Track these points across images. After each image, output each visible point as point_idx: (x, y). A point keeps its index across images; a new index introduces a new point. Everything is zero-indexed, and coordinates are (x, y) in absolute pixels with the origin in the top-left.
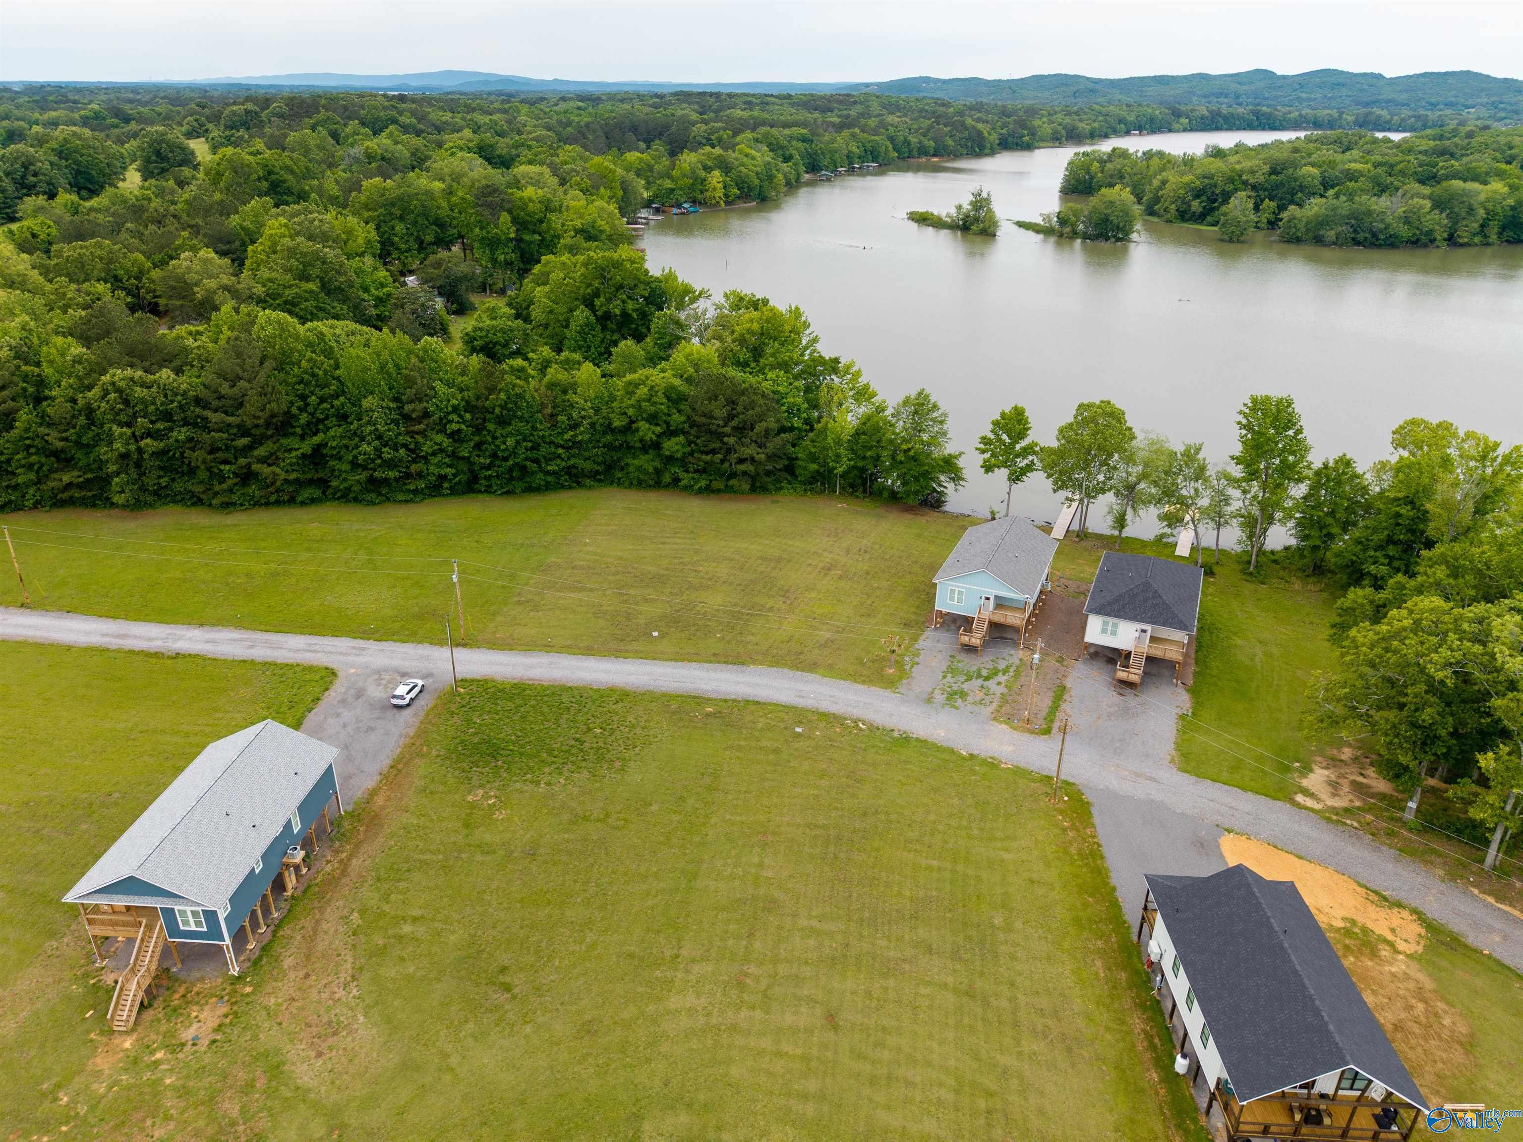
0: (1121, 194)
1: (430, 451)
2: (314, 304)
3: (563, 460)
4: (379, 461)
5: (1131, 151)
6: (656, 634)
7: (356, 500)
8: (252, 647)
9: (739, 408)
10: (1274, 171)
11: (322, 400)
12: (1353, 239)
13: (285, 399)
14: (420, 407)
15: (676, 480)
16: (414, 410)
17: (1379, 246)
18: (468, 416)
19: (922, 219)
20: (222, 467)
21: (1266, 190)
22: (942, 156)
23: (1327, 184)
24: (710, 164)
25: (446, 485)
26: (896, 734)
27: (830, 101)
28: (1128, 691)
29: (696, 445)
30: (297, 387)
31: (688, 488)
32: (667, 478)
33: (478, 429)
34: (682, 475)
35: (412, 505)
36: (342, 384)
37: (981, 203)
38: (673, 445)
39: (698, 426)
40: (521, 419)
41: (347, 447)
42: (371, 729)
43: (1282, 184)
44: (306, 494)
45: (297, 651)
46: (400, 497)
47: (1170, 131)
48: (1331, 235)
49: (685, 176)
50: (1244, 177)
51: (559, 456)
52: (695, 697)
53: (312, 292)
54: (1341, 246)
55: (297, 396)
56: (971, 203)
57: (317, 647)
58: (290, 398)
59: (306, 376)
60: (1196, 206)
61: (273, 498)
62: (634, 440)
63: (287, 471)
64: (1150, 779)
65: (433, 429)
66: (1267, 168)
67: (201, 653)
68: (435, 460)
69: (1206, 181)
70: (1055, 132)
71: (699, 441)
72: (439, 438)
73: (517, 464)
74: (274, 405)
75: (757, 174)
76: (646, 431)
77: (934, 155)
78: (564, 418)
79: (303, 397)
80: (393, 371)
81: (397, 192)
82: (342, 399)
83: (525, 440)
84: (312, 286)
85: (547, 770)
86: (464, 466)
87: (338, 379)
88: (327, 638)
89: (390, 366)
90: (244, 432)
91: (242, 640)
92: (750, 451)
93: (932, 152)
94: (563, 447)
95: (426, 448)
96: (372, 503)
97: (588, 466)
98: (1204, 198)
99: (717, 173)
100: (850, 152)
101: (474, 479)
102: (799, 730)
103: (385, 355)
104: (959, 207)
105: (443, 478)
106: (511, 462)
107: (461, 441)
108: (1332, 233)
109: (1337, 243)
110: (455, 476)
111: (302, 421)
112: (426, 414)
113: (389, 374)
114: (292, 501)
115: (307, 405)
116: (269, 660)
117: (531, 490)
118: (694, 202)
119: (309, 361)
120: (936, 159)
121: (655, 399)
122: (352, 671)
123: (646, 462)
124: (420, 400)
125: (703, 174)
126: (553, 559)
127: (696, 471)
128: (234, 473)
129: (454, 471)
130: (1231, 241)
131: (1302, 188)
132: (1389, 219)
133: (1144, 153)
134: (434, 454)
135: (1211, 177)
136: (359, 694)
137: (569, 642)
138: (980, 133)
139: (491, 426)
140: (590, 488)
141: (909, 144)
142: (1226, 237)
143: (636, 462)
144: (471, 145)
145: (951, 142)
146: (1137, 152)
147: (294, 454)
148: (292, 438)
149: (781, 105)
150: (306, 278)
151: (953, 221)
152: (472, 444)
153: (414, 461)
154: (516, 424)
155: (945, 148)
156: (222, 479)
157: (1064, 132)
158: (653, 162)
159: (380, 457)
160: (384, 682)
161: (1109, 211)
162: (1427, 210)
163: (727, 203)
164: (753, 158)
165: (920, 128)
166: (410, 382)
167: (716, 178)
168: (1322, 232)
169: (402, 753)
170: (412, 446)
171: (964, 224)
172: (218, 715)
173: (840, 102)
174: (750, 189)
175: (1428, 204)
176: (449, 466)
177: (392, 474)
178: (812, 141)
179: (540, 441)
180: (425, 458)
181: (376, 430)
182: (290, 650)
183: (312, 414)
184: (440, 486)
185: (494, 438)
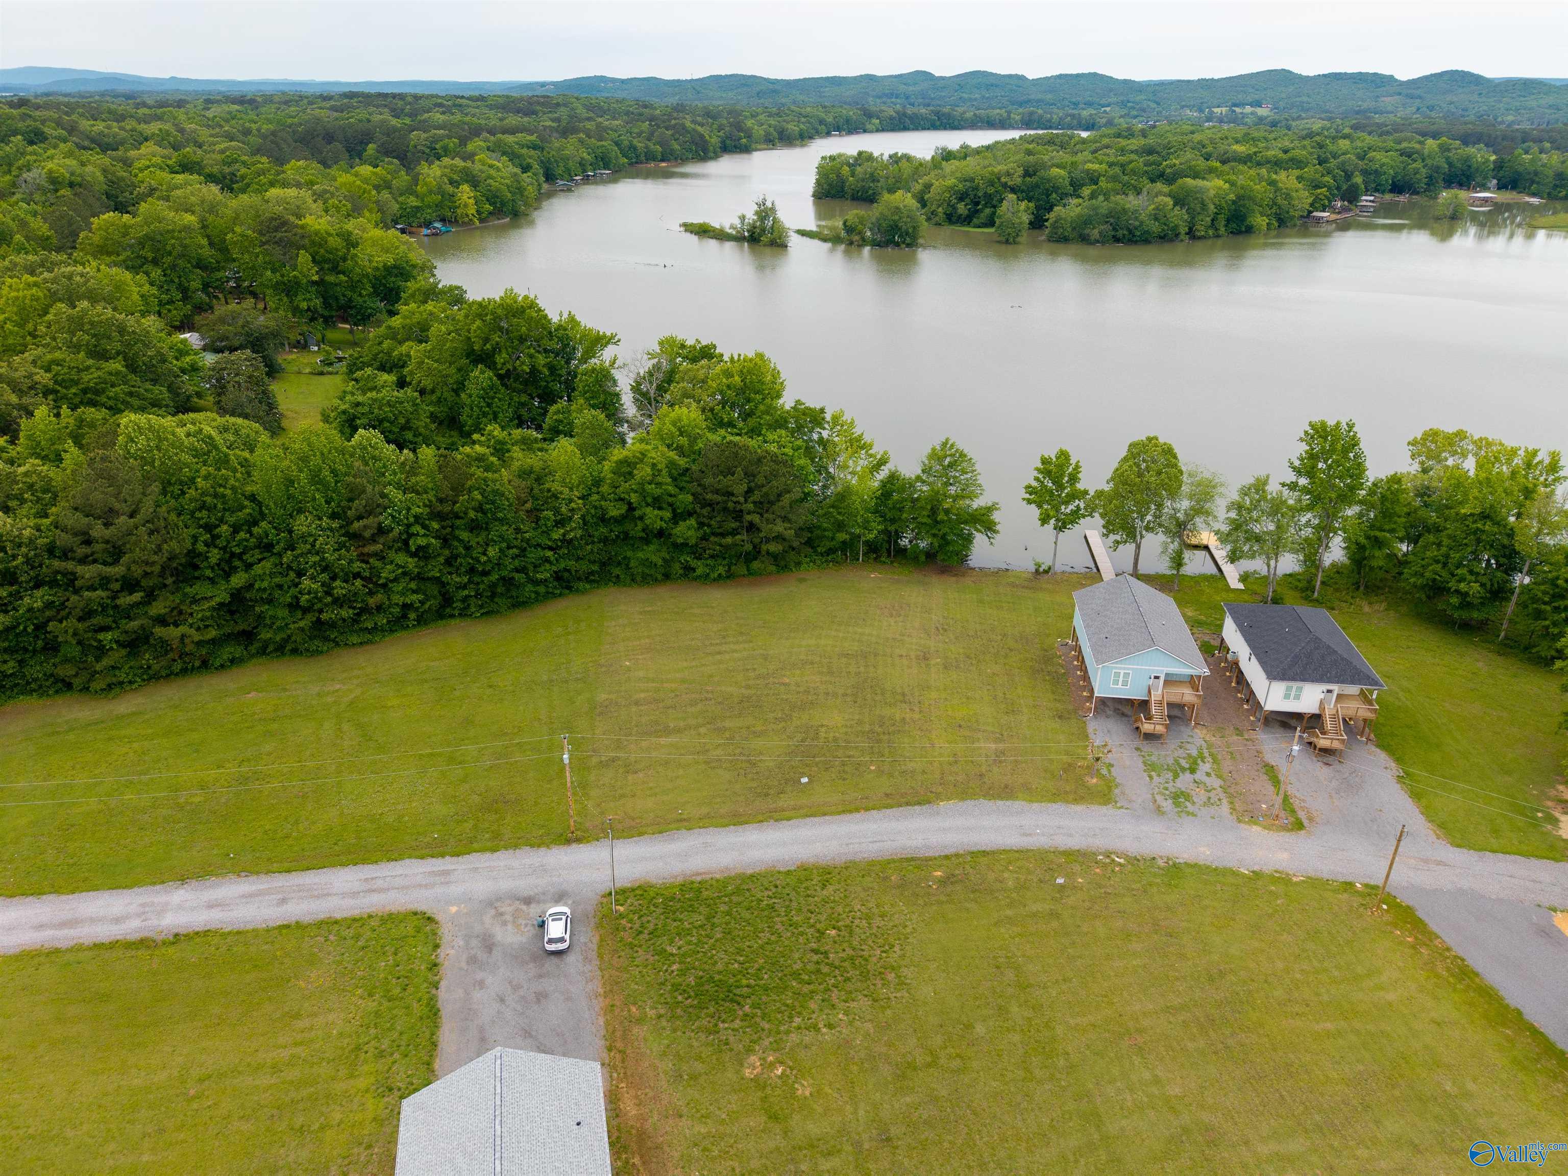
0: (904, 199)
1: (392, 576)
2: (126, 388)
3: (550, 563)
4: (329, 599)
5: (876, 154)
6: (805, 780)
7: (295, 651)
8: (284, 901)
9: (760, 480)
10: (1027, 174)
11: (236, 529)
12: (1114, 237)
13: (187, 533)
14: (371, 521)
15: (688, 569)
16: (365, 527)
17: (1136, 242)
18: (435, 525)
19: (703, 231)
20: (101, 636)
21: (1023, 191)
22: (669, 161)
23: (1076, 186)
24: (455, 177)
25: (412, 616)
26: (1161, 863)
27: (530, 104)
28: (1330, 759)
29: (709, 526)
30: (198, 514)
31: (705, 579)
32: (677, 568)
33: (445, 542)
34: (693, 563)
35: (368, 647)
36: (260, 504)
37: (765, 212)
38: (686, 530)
39: (710, 505)
40: (502, 521)
41: (280, 587)
42: (540, 997)
43: (1037, 186)
44: (228, 651)
45: (355, 894)
46: (355, 639)
47: (865, 131)
48: (1095, 234)
49: (431, 192)
50: (1003, 180)
51: (547, 560)
52: (912, 859)
53: (118, 373)
54: (1103, 243)
55: (201, 527)
56: (757, 213)
57: (380, 883)
58: (193, 531)
59: (208, 499)
60: (962, 208)
61: (177, 667)
62: (637, 530)
63: (198, 629)
64: (1439, 863)
65: (390, 548)
66: (1020, 171)
67: (212, 927)
68: (399, 587)
69: (968, 184)
70: (768, 134)
71: (713, 522)
72: (401, 558)
73: (503, 578)
74: (174, 544)
75: (508, 187)
76: (654, 517)
77: (662, 160)
78: (549, 514)
79: (208, 528)
80: (330, 479)
81: (146, 229)
82: (263, 524)
83: (509, 547)
84: (117, 365)
85: (813, 1005)
86: (434, 590)
87: (253, 498)
88: (383, 865)
89: (326, 473)
90: (130, 585)
91: (260, 893)
92: (779, 527)
93: (659, 157)
94: (551, 548)
95: (386, 573)
96: (318, 652)
97: (584, 567)
98: (968, 201)
99: (465, 187)
100: (582, 159)
101: (447, 600)
102: (1060, 881)
103: (316, 461)
104: (743, 218)
105: (406, 607)
106: (494, 577)
107: (427, 558)
108: (1096, 231)
109: (1102, 241)
110: (422, 603)
111: (213, 561)
112: (381, 531)
113: (326, 486)
114: (205, 665)
115: (215, 537)
116: (322, 916)
117: (519, 604)
118: (443, 220)
119: (206, 478)
120: (664, 164)
121: (659, 479)
122: (454, 909)
123: (653, 553)
124: (370, 513)
125: (450, 189)
126: (604, 696)
127: (712, 557)
128: (117, 642)
129: (421, 597)
130: (1007, 242)
131: (1056, 189)
132: (1143, 217)
133: (890, 157)
134: (396, 580)
135: (972, 180)
136: (489, 945)
137: (705, 810)
138: (702, 136)
139: (464, 535)
140: (584, 592)
141: (635, 148)
142: (1004, 239)
143: (640, 555)
144: (170, 162)
145: (676, 147)
146: (882, 155)
147: (206, 605)
148: (199, 583)
149: (478, 107)
150: (101, 355)
151: (738, 232)
152: (442, 559)
153: (371, 593)
154: (497, 530)
155: (672, 152)
156: (101, 651)
157: (775, 134)
158: (389, 176)
159: (328, 593)
160: (508, 917)
161: (897, 218)
162: (1171, 207)
163: (481, 221)
164: (498, 169)
165: (642, 132)
166: (354, 493)
167: (466, 193)
168: (1087, 231)
169: (607, 1023)
170: (367, 574)
171: (751, 236)
172: (300, 1024)
173: (542, 104)
174: (503, 204)
175: (1170, 201)
176: (414, 592)
177: (346, 613)
178: (543, 149)
179: (525, 545)
180: (384, 586)
181: (323, 559)
182: (344, 895)
183: (224, 549)
184: (405, 616)
185: (468, 548)
